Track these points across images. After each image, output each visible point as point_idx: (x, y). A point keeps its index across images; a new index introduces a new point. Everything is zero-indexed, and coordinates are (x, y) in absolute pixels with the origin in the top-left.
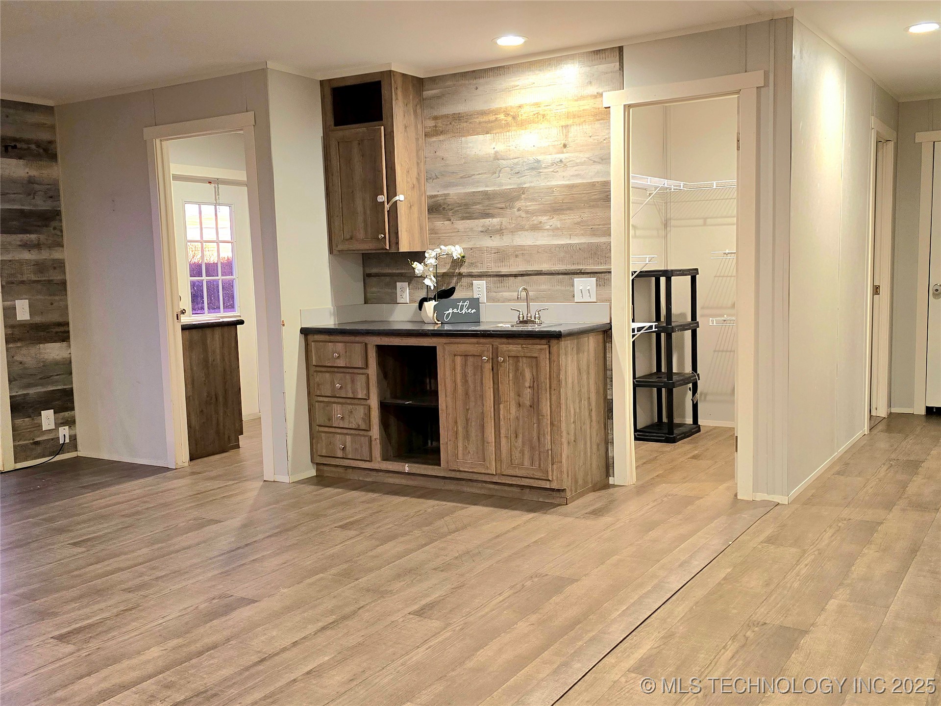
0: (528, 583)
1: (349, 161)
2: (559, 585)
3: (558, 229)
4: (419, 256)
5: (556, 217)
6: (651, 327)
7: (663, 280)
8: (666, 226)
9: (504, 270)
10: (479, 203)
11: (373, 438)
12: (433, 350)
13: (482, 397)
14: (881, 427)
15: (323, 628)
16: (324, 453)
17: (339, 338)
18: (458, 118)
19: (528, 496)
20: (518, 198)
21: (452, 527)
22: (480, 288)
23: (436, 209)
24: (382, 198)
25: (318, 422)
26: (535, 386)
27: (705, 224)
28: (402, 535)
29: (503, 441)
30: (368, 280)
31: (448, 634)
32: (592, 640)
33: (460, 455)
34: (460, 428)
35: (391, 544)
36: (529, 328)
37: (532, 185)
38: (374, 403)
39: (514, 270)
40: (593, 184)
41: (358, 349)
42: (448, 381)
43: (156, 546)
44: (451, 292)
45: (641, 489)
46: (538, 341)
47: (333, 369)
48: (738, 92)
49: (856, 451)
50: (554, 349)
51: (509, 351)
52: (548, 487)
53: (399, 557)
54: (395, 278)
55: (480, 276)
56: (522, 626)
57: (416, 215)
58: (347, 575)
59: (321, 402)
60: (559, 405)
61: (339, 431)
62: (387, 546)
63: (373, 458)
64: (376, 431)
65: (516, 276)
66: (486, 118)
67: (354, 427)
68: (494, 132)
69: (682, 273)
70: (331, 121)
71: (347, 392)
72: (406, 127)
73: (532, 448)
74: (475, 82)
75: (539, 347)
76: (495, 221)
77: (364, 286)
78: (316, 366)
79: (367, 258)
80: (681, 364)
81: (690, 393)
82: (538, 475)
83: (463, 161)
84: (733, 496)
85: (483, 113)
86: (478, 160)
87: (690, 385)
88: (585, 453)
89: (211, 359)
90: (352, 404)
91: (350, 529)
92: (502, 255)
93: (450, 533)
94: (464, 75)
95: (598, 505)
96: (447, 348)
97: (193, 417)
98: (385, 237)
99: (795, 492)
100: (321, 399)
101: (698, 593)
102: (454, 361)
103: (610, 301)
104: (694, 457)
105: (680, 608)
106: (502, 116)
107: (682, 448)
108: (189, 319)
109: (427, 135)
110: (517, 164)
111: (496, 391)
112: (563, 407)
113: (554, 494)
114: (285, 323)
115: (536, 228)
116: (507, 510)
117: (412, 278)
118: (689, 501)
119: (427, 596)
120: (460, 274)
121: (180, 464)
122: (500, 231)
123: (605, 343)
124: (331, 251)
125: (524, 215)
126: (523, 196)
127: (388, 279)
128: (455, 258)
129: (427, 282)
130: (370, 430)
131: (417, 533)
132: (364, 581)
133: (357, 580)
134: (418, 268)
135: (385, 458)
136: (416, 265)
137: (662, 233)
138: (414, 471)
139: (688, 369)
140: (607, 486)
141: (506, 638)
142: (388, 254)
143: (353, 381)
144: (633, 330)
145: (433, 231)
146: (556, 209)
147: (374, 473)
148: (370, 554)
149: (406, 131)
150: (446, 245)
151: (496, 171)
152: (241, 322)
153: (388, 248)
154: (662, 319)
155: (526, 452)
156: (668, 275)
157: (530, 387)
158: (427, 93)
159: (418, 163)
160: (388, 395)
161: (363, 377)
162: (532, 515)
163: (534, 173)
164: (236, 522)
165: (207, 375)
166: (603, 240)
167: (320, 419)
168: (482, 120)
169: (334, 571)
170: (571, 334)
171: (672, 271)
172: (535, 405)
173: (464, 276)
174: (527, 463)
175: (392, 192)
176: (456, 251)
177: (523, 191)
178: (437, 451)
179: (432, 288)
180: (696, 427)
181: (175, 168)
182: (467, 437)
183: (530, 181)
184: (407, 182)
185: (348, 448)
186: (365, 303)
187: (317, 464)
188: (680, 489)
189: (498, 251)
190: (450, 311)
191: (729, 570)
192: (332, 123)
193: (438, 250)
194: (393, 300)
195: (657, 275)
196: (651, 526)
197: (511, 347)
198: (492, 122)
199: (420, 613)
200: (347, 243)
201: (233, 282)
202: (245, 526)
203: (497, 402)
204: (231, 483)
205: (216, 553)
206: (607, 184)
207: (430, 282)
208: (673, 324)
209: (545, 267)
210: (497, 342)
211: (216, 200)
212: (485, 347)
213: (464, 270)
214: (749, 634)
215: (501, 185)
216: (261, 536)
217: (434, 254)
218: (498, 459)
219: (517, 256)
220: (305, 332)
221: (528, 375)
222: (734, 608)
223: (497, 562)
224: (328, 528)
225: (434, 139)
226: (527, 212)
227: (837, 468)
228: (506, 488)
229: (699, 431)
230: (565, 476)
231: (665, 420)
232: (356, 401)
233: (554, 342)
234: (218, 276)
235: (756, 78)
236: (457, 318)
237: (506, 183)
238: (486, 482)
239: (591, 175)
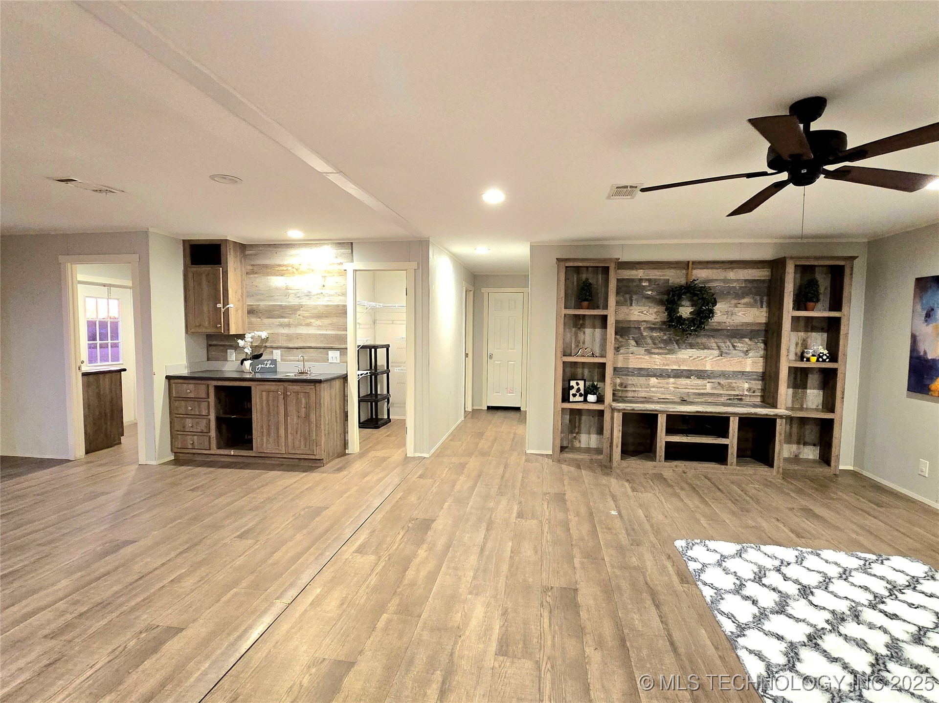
0: (303, 513)
1: (200, 284)
2: (318, 511)
3: (320, 326)
4: (242, 337)
5: (319, 320)
6: (367, 373)
7: (373, 350)
8: (374, 323)
9: (291, 345)
10: (278, 311)
11: (212, 437)
12: (249, 388)
13: (278, 413)
14: (470, 416)
15: (181, 553)
16: (179, 447)
17: (191, 381)
18: (266, 266)
19: (302, 463)
20: (299, 309)
21: (260, 484)
22: (277, 354)
23: (251, 312)
24: (220, 305)
25: (176, 429)
26: (308, 407)
27: (393, 323)
28: (230, 492)
29: (289, 435)
30: (210, 348)
31: (257, 547)
32: (336, 538)
33: (265, 444)
34: (265, 431)
35: (223, 498)
36: (304, 377)
37: (306, 303)
38: (212, 417)
39: (296, 345)
40: (338, 306)
41: (203, 388)
42: (258, 406)
43: (61, 514)
44: (261, 355)
45: (362, 455)
46: (309, 384)
47: (186, 399)
48: (406, 270)
49: (459, 429)
50: (318, 388)
51: (293, 389)
52: (314, 458)
53: (229, 504)
54: (227, 347)
55: (277, 348)
56: (299, 537)
57: (240, 315)
58: (195, 519)
59: (177, 417)
60: (320, 416)
61: (190, 433)
62: (220, 499)
63: (211, 447)
64: (213, 433)
65: (297, 348)
66: (281, 268)
67: (199, 431)
68: (286, 275)
69: (382, 347)
70: (189, 261)
71: (195, 411)
72: (235, 269)
73: (305, 439)
74: (275, 249)
75: (310, 387)
76: (286, 320)
77: (207, 352)
78: (175, 397)
79: (209, 337)
80: (382, 390)
81: (386, 403)
82: (309, 452)
83: (269, 288)
84: (405, 455)
85: (280, 265)
86: (277, 289)
87: (386, 400)
88: (334, 439)
89: (102, 392)
90: (197, 418)
91: (197, 491)
92: (290, 337)
93: (259, 488)
94: (270, 245)
95: (341, 465)
96: (258, 387)
97: (88, 427)
98: (221, 326)
99: (433, 451)
100: (178, 416)
101: (388, 507)
102: (261, 394)
103: (347, 363)
104: (388, 436)
105: (379, 516)
106: (290, 268)
107: (383, 431)
108: (87, 368)
109: (247, 273)
110: (298, 292)
111: (286, 410)
112: (322, 417)
113: (317, 461)
114: (155, 373)
115: (308, 325)
116: (290, 473)
117: (236, 347)
118: (384, 459)
119: (245, 526)
120: (266, 346)
121: (78, 457)
122: (288, 325)
123: (344, 383)
124: (187, 332)
125: (302, 318)
126: (301, 309)
127: (222, 348)
128: (263, 338)
129: (246, 350)
130: (210, 432)
131: (239, 490)
132: (207, 521)
133: (202, 521)
134: (241, 343)
135: (219, 448)
136: (240, 341)
137: (373, 326)
138: (236, 454)
139: (385, 392)
140: (345, 454)
141: (290, 544)
142: (222, 335)
143: (199, 405)
144: (358, 375)
145: (250, 323)
146: (319, 316)
147: (212, 456)
148: (210, 505)
149: (235, 271)
150: (257, 331)
151: (287, 295)
152: (125, 370)
153: (223, 332)
154: (373, 368)
155: (302, 441)
156: (376, 348)
157: (305, 408)
158: (247, 252)
159: (242, 288)
160: (221, 412)
161: (206, 403)
162: (305, 474)
163: (307, 298)
164: (120, 493)
165: (99, 401)
166: (343, 333)
167: (177, 427)
168: (279, 269)
169: (187, 517)
170: (327, 381)
171: (377, 346)
172: (307, 416)
173: (268, 348)
174: (302, 447)
175: (226, 302)
176: (264, 335)
177: (301, 306)
178: (251, 441)
179: (249, 354)
180: (389, 420)
181: (80, 277)
182: (269, 434)
183: (305, 301)
184: (235, 298)
185: (196, 443)
186: (208, 360)
187: (175, 453)
188: (380, 454)
189: (287, 335)
190: (260, 366)
191: (402, 494)
192: (190, 263)
193: (253, 334)
194: (226, 360)
195: (370, 347)
196: (365, 475)
197: (294, 387)
198: (285, 270)
199: (241, 537)
200: (197, 328)
201: (118, 344)
202: (125, 495)
203: (286, 415)
204: (115, 467)
205: (106, 514)
206: (345, 306)
207: (248, 350)
208: (378, 371)
209: (313, 345)
210: (286, 384)
211: (108, 296)
212: (280, 387)
213: (268, 344)
214: (410, 525)
215: (290, 302)
216: (138, 500)
217: (250, 335)
218: (286, 446)
219: (298, 339)
220: (168, 378)
221: (303, 401)
222: (404, 513)
223: (285, 503)
224: (183, 491)
225: (252, 276)
226: (304, 317)
227: (450, 438)
228: (291, 460)
229: (390, 421)
230: (323, 452)
231: (374, 417)
232: (201, 417)
233: (317, 385)
234: (108, 340)
235: (414, 265)
236: (263, 371)
237: (293, 301)
238: (279, 458)
239: (337, 301)
